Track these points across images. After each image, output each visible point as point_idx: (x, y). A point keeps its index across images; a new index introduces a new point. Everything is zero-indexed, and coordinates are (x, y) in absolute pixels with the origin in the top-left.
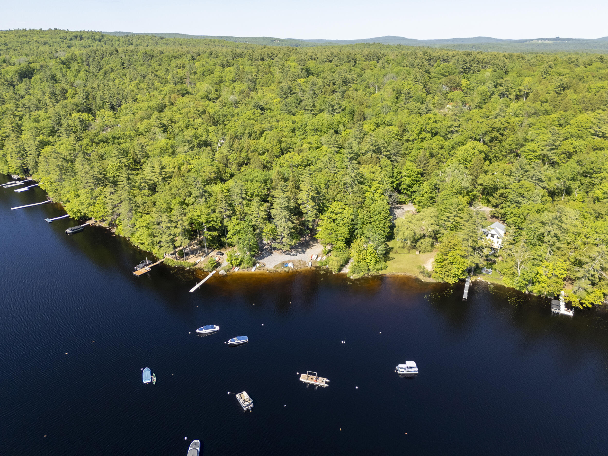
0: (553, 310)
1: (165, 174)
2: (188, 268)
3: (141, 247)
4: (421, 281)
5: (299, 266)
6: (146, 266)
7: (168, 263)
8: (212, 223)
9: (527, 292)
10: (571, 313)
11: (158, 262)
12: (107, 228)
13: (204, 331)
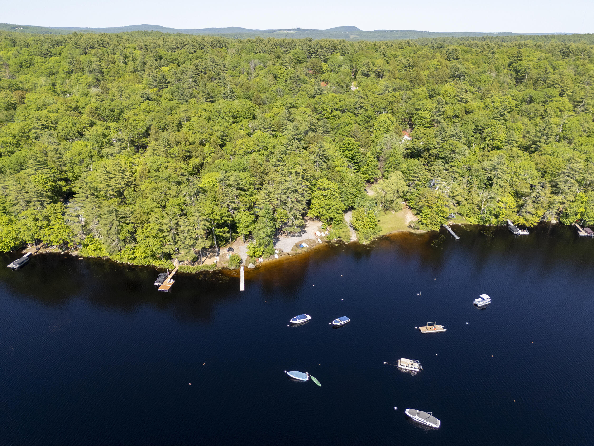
0: (515, 233)
2: (211, 271)
3: (135, 263)
4: (415, 234)
5: (312, 245)
6: (166, 278)
7: (186, 271)
9: (488, 225)
10: (526, 233)
11: (173, 273)
12: (62, 253)
13: (298, 321)
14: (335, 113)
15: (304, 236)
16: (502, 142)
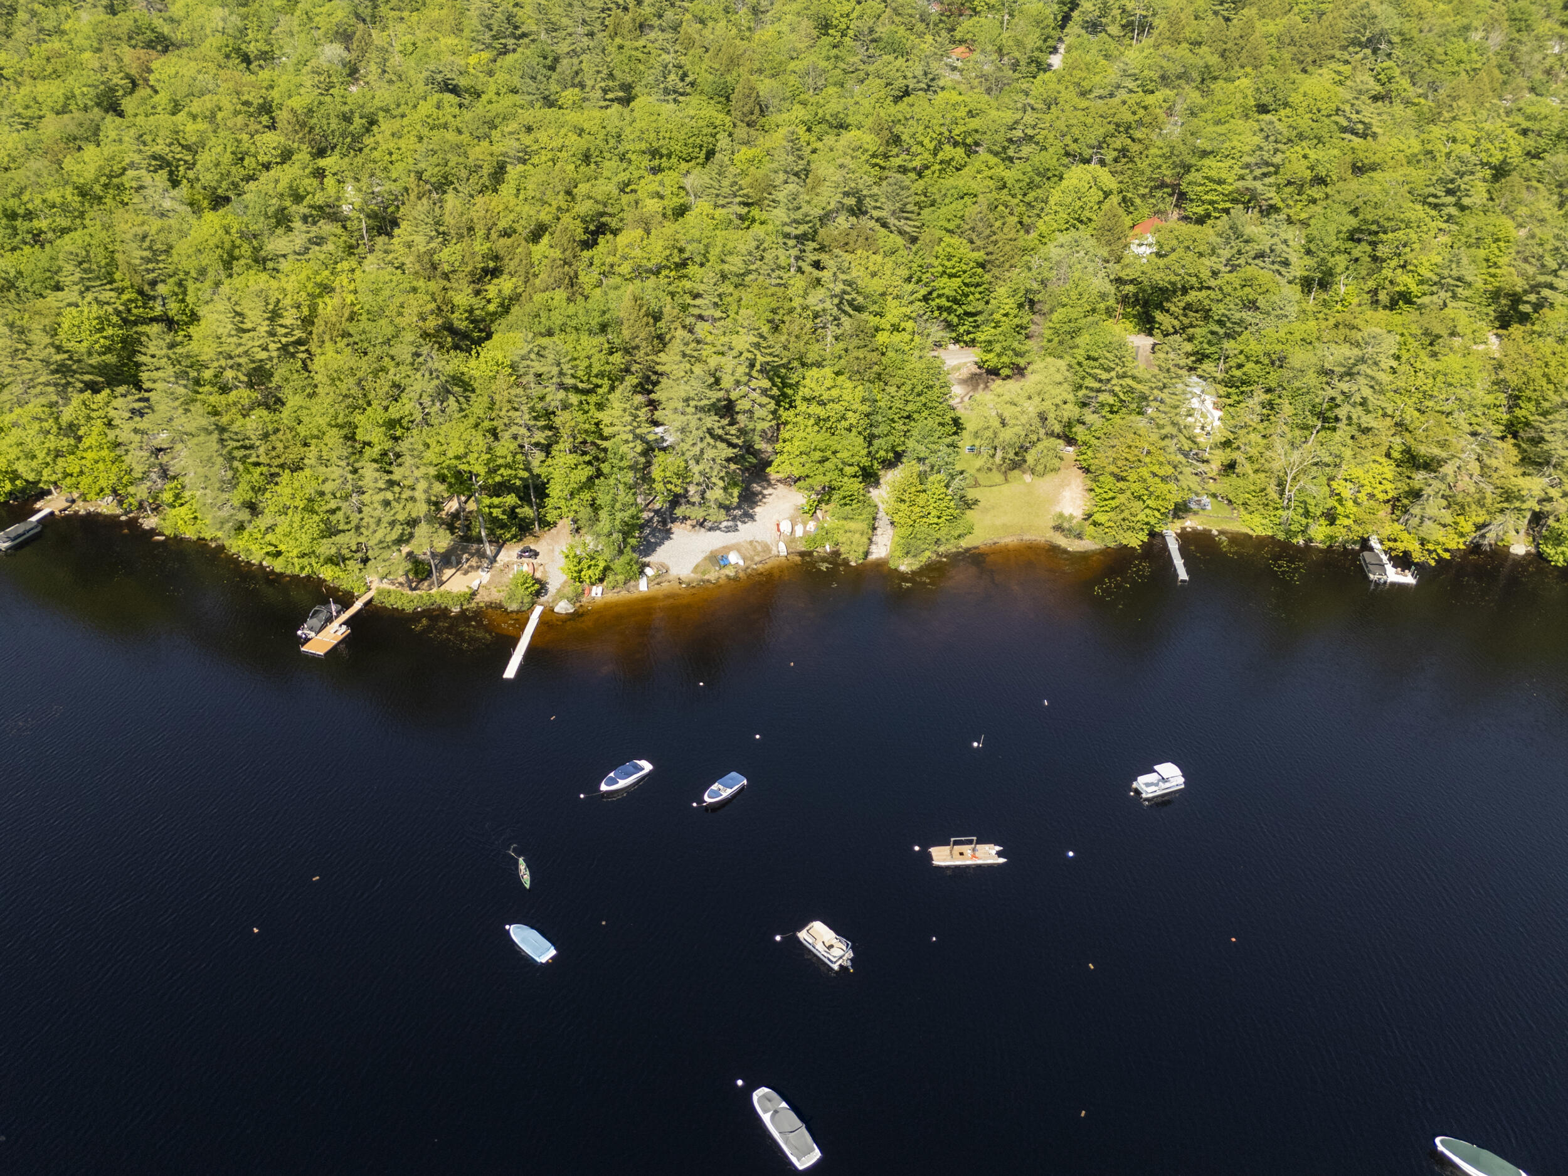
0: (1371, 576)
1: (286, 335)
2: (456, 610)
3: (278, 565)
4: (1065, 551)
5: (757, 559)
6: (330, 620)
7: (392, 602)
8: (502, 470)
9: (1301, 542)
10: (1408, 579)
11: (358, 605)
12: (123, 518)
13: (616, 783)
14: (948, 151)
15: (746, 531)
16: (1421, 282)
